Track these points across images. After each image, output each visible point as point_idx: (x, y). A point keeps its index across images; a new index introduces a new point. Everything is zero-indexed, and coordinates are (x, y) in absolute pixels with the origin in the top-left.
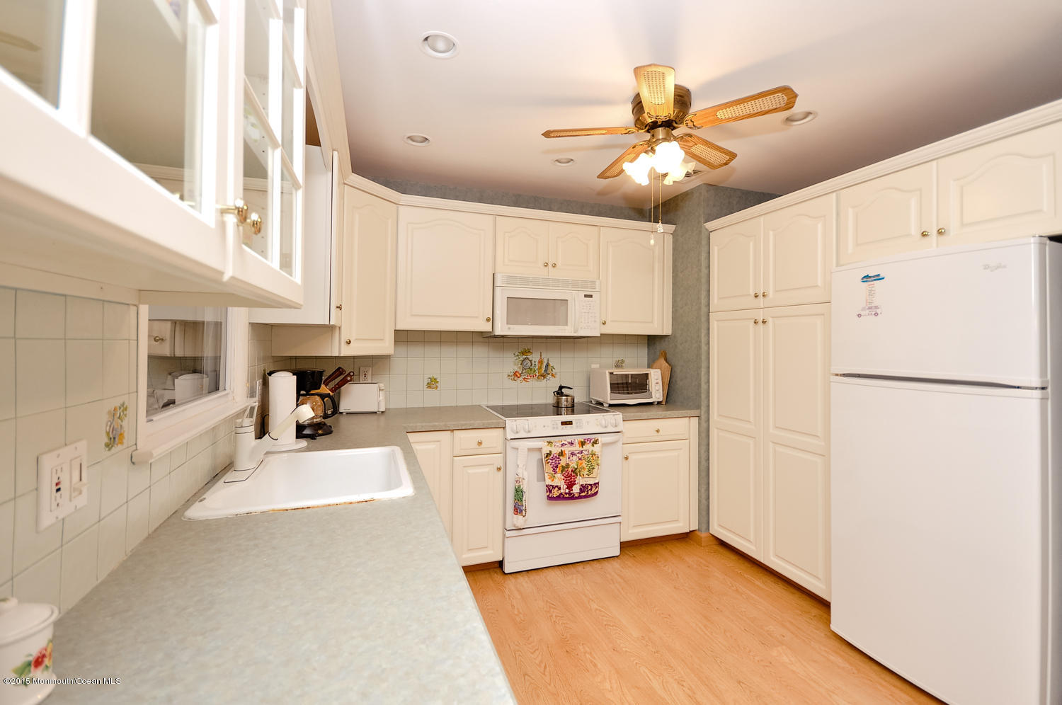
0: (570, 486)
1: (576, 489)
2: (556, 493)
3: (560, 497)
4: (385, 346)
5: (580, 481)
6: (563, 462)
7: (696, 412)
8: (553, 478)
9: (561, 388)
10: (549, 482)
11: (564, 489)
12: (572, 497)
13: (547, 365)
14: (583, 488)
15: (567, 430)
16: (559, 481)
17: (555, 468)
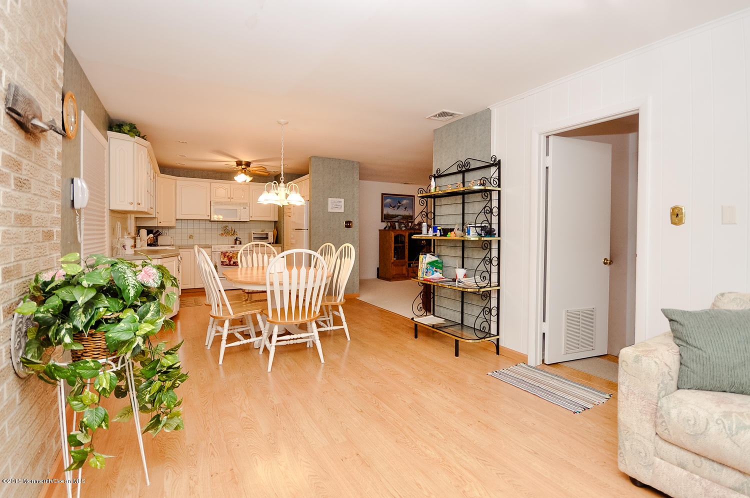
0: (230, 261)
1: (232, 263)
2: (225, 264)
3: (227, 265)
4: (173, 224)
5: (233, 260)
6: (227, 254)
7: (280, 245)
8: (224, 259)
9: (237, 238)
10: (222, 260)
11: (228, 262)
12: (230, 265)
13: (234, 231)
14: (234, 263)
15: (233, 249)
16: (226, 260)
17: (224, 256)
